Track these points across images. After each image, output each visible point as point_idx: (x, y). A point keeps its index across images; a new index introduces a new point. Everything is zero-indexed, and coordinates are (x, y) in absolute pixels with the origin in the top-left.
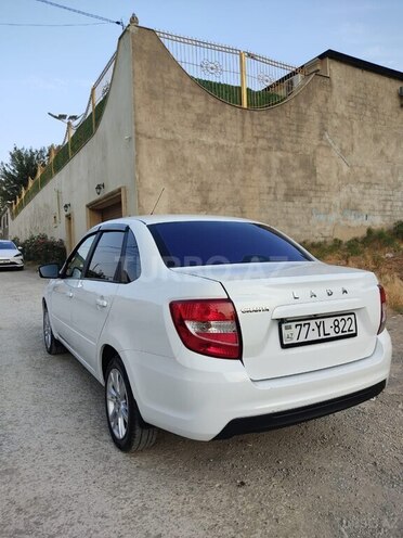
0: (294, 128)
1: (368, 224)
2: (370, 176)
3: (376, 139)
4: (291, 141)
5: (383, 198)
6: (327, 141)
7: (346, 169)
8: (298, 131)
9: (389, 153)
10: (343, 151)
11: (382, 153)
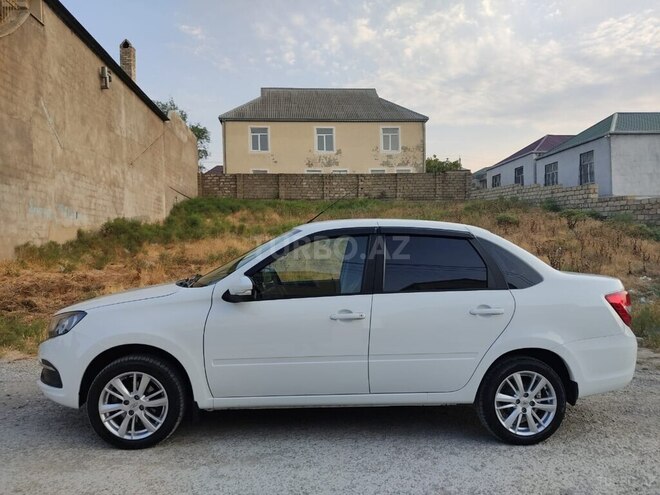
0: (9, 79)
1: (77, 224)
2: (78, 164)
3: (83, 120)
4: (6, 97)
5: (89, 193)
6: (42, 109)
7: (59, 151)
8: (12, 85)
9: (93, 139)
10: (57, 127)
11: (88, 139)
